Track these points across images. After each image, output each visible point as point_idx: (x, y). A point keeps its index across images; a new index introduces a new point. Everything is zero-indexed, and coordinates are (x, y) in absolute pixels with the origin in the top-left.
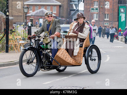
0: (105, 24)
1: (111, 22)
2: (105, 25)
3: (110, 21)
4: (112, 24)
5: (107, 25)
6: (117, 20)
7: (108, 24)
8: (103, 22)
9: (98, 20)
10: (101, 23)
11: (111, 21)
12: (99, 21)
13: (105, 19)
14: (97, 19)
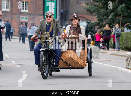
0: (22, 18)
1: (32, 16)
2: (21, 20)
3: (30, 14)
4: (33, 18)
5: (26, 20)
6: (41, 12)
7: (27, 18)
8: (18, 16)
9: (10, 12)
10: (15, 16)
11: (32, 14)
12: (12, 13)
13: (22, 11)
14: (8, 10)
